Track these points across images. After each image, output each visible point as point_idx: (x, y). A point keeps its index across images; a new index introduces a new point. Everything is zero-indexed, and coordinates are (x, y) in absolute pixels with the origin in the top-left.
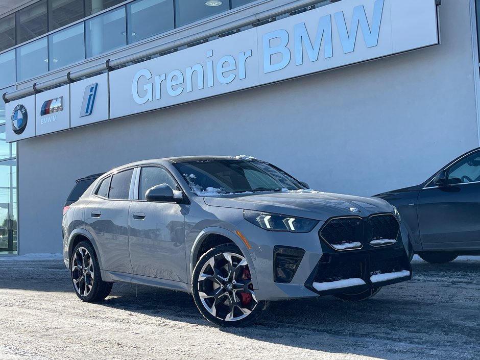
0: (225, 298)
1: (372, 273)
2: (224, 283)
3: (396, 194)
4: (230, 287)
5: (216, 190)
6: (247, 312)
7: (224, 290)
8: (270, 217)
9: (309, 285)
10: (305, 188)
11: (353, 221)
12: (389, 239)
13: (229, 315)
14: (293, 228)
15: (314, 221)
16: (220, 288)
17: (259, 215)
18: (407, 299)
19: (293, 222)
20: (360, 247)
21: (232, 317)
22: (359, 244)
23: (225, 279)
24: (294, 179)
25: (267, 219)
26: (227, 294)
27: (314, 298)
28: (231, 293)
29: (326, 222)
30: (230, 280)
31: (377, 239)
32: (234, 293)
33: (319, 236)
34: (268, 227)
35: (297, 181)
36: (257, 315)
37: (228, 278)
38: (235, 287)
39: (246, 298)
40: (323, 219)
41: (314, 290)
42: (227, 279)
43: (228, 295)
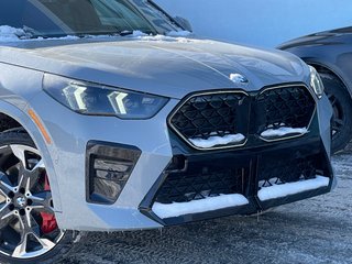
0: (15, 220)
1: (261, 183)
2: (11, 195)
3: (338, 35)
4: (20, 202)
5: (14, 30)
6: (48, 245)
7: (12, 207)
8: (85, 89)
9: (145, 208)
10: (179, 29)
11: (230, 98)
12: (294, 127)
13: (18, 248)
14: (123, 111)
15: (162, 99)
16: (5, 202)
17: (66, 85)
18: (329, 215)
19: (123, 100)
20: (243, 141)
21: (24, 252)
22: (240, 137)
23: (13, 189)
24: (164, 13)
25: (79, 91)
26: (15, 212)
27: (154, 231)
28: (22, 212)
29: (182, 100)
30: (22, 191)
31: (275, 128)
32: (28, 212)
33: (168, 126)
34: (82, 106)
35: (167, 15)
36: (64, 250)
37: (18, 187)
38: (29, 202)
39: (49, 222)
40: (177, 95)
41: (154, 217)
42: (15, 189)
43: (18, 214)
